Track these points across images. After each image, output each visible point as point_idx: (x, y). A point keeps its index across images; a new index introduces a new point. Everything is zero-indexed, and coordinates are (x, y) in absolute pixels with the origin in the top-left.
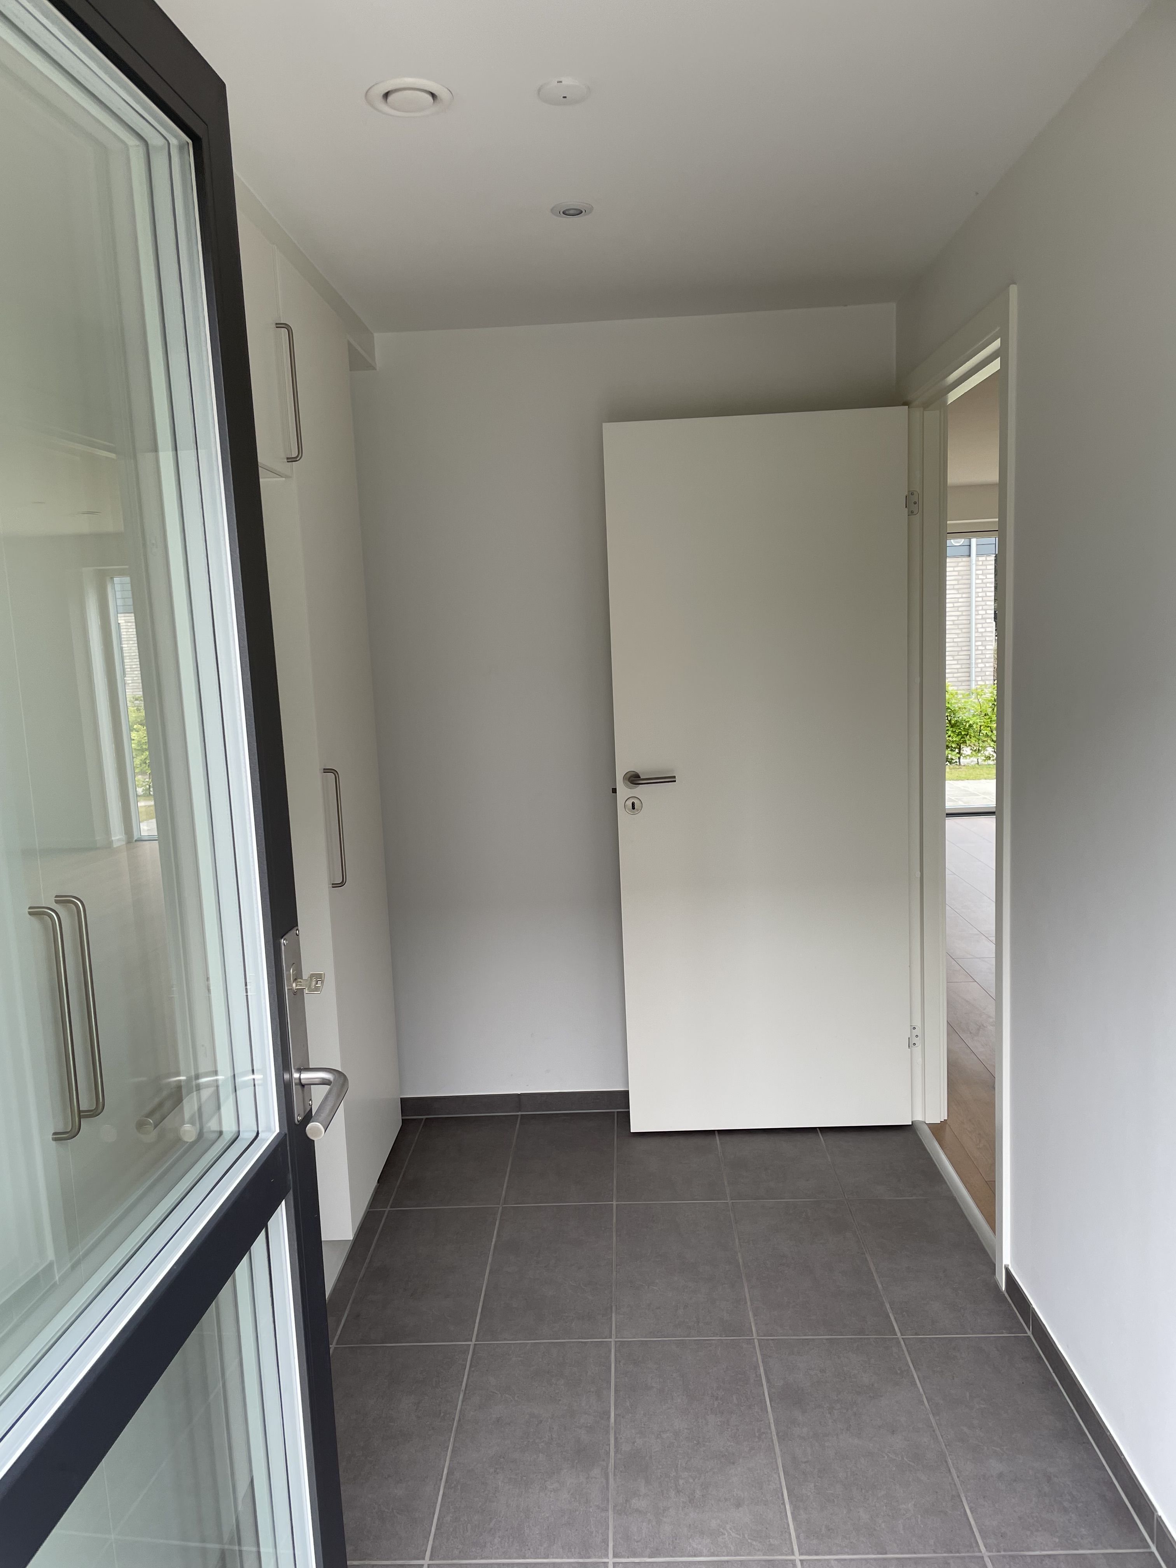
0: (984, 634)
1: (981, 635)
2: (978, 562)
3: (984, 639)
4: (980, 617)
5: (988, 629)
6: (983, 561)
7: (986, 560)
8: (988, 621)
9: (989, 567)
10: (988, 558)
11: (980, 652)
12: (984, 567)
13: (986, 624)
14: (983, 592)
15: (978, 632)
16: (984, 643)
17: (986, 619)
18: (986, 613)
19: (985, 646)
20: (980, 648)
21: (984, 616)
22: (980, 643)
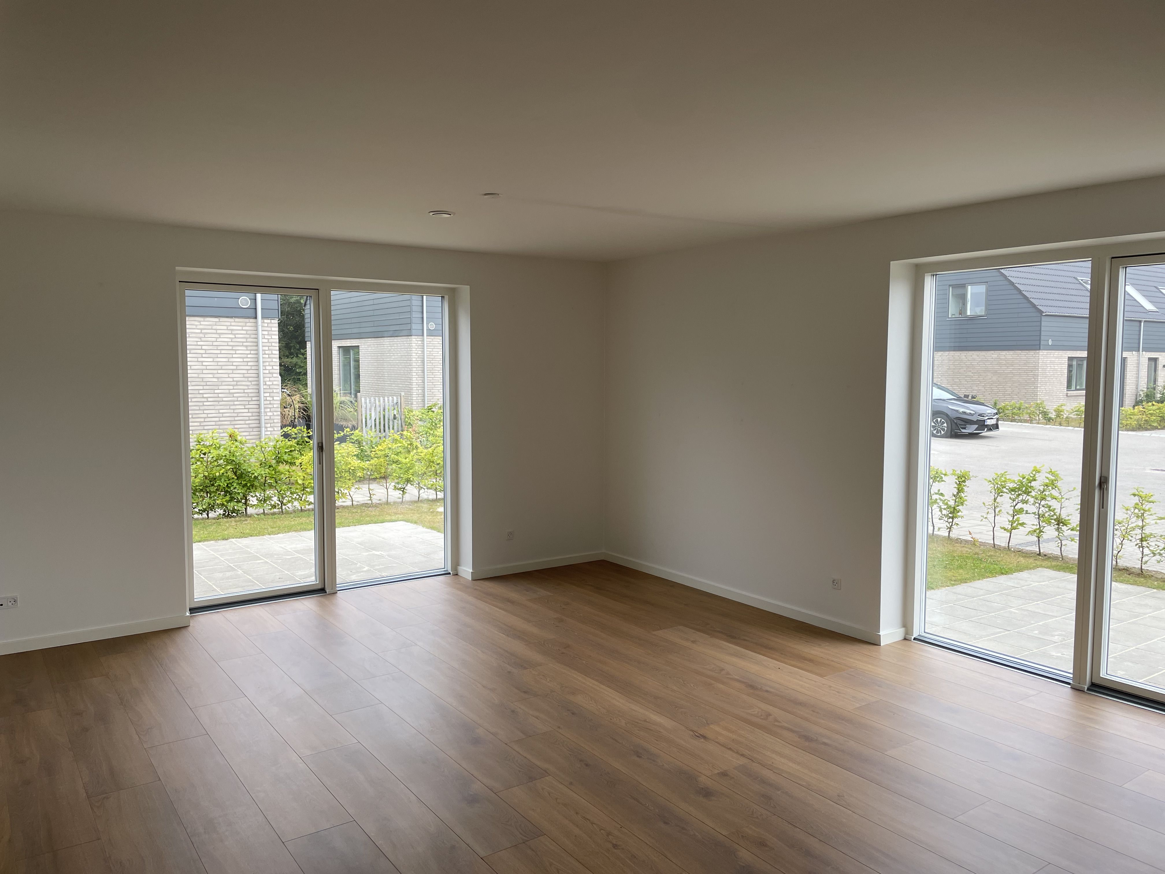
0: (271, 387)
1: (268, 388)
2: (263, 324)
3: (272, 391)
4: (267, 372)
5: (275, 383)
6: (268, 323)
7: (271, 323)
8: (275, 375)
9: (273, 329)
10: (273, 321)
11: (268, 402)
12: (269, 329)
13: (273, 378)
14: (269, 350)
15: (266, 384)
16: (272, 395)
17: (272, 373)
18: (273, 369)
19: (273, 397)
20: (268, 398)
21: (271, 371)
22: (268, 395)
